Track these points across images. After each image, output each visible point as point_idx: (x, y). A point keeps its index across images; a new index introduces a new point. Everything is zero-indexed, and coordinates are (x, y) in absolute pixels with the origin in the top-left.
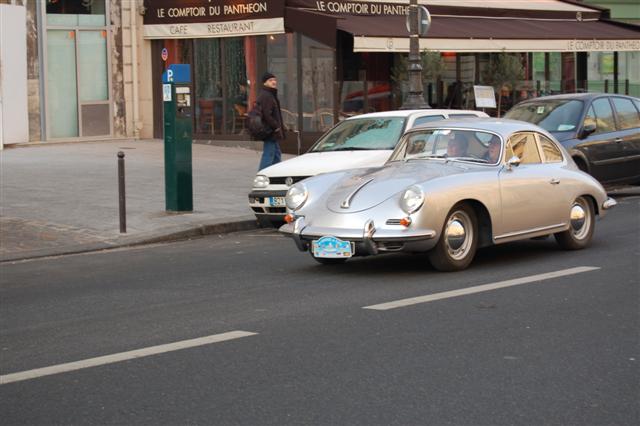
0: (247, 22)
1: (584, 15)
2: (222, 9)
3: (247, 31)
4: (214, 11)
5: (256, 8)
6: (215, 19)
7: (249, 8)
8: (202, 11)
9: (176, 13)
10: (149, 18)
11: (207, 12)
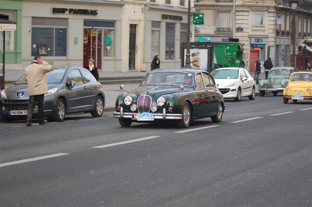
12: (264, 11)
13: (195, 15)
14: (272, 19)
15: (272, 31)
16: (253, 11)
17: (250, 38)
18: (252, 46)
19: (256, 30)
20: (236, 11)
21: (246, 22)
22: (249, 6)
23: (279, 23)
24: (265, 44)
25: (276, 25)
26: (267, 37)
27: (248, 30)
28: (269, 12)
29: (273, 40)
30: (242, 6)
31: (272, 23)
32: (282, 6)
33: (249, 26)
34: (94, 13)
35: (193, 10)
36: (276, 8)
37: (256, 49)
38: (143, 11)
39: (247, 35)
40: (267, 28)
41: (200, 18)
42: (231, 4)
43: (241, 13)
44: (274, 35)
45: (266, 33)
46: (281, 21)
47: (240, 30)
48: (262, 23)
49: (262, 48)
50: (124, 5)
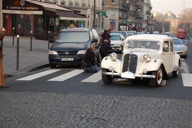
0: (32, 11)
1: (73, 12)
2: (25, 8)
3: (32, 13)
4: (23, 8)
5: (35, 8)
6: (23, 10)
7: (33, 8)
8: (20, 8)
9: (12, 8)
10: (4, 8)
11: (21, 8)
12: (115, 10)
13: (103, 12)
14: (118, 13)
15: (118, 17)
16: (111, 10)
17: (110, 20)
18: (111, 23)
19: (112, 17)
20: (105, 10)
21: (109, 14)
22: (110, 8)
23: (120, 14)
24: (115, 23)
25: (119, 15)
26: (116, 20)
27: (110, 17)
28: (117, 10)
29: (118, 21)
30: (108, 8)
31: (118, 14)
32: (121, 8)
33: (110, 16)
34: (80, 12)
35: (102, 10)
36: (119, 9)
37: (112, 24)
38: (91, 11)
39: (109, 19)
40: (116, 16)
41: (105, 13)
42: (103, 7)
43: (107, 11)
44: (118, 19)
45: (116, 18)
46: (121, 14)
47: (107, 17)
48: (115, 14)
49: (114, 24)
50: (87, 9)
